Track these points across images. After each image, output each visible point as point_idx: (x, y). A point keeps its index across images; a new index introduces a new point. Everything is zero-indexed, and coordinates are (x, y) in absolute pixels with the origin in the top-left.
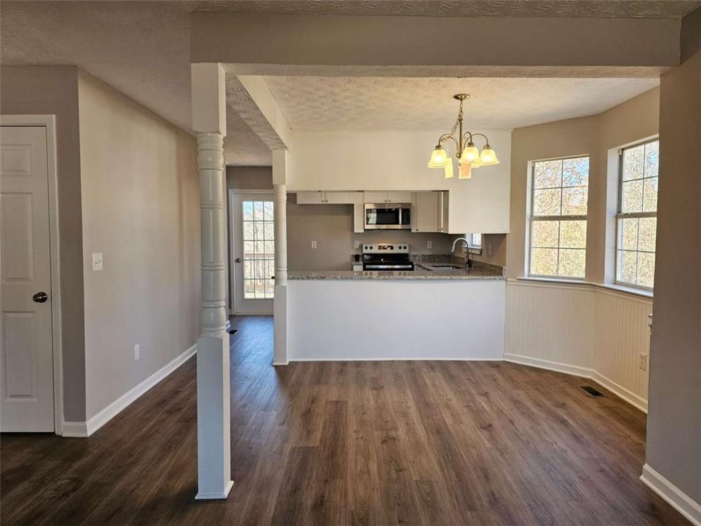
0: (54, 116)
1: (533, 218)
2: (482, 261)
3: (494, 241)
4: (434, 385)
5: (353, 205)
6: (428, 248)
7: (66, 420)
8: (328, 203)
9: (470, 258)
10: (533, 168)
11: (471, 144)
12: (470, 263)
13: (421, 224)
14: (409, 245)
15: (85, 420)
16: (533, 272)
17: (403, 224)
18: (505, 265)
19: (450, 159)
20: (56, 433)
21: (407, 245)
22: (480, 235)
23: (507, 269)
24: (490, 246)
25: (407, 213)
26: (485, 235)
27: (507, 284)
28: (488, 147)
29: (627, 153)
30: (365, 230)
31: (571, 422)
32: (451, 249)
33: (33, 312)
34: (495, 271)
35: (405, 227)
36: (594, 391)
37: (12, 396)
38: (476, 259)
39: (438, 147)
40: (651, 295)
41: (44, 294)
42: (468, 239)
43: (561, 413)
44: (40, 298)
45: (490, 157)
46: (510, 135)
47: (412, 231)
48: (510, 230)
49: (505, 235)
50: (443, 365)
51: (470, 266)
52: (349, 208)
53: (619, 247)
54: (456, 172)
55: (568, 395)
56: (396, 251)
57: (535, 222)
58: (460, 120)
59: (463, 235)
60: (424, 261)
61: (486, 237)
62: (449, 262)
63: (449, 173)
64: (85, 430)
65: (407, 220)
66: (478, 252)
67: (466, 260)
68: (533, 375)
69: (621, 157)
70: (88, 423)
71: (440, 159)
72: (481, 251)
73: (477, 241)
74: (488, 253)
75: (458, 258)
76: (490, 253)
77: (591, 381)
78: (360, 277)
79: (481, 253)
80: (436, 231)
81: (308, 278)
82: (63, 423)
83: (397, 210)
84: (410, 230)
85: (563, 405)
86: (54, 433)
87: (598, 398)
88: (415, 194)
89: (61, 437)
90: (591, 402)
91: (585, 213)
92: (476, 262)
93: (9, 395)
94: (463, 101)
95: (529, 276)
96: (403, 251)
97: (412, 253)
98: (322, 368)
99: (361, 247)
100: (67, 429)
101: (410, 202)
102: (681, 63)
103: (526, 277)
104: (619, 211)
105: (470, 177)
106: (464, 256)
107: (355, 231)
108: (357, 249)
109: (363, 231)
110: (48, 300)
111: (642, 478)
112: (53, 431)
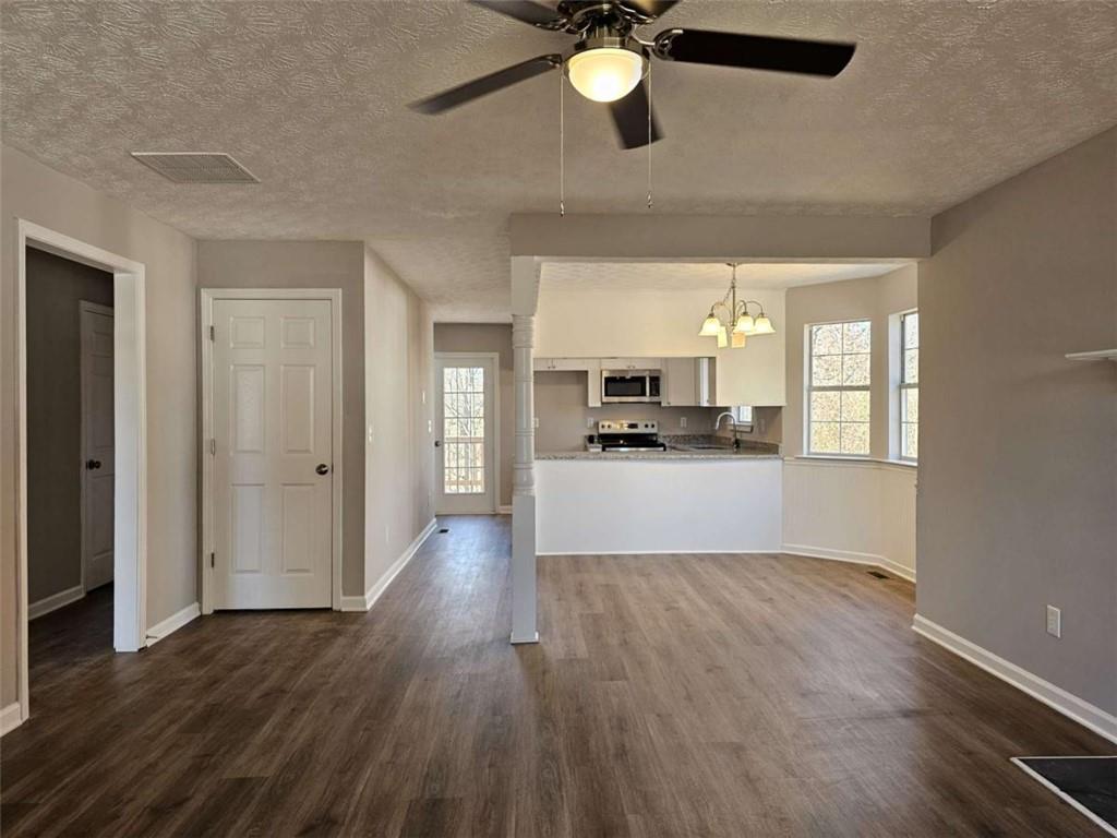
0: (340, 290)
1: (812, 389)
2: (753, 440)
3: (767, 415)
4: (707, 573)
5: (586, 372)
6: (682, 426)
7: (344, 594)
8: (557, 369)
9: (738, 437)
10: (811, 332)
11: (745, 314)
12: (737, 443)
13: (673, 396)
14: (659, 423)
15: (363, 594)
16: (812, 450)
17: (651, 395)
18: (780, 442)
19: (724, 328)
20: (334, 608)
21: (655, 423)
22: (750, 408)
23: (783, 447)
24: (763, 422)
25: (655, 381)
26: (756, 408)
27: (783, 464)
28: (762, 315)
29: (908, 318)
30: (603, 403)
31: (851, 595)
32: (714, 425)
33: (313, 485)
34: (770, 449)
35: (655, 399)
36: (879, 575)
37: (289, 571)
38: (745, 437)
39: (712, 315)
40: (915, 464)
41: (324, 466)
42: (733, 413)
43: (844, 591)
44: (321, 470)
45: (764, 327)
46: (783, 294)
47: (663, 405)
48: (787, 401)
49: (780, 408)
50: (714, 558)
51: (738, 447)
52: (582, 376)
53: (904, 419)
54: (729, 339)
55: (852, 578)
56: (641, 430)
57: (815, 393)
58: (733, 287)
59: (727, 409)
60: (676, 442)
61: (758, 410)
62: (710, 443)
63: (722, 341)
64: (364, 605)
65: (656, 391)
66: (749, 429)
67: (733, 440)
68: (815, 563)
69: (903, 323)
70: (367, 596)
71: (712, 327)
72: (752, 427)
73: (746, 416)
74: (760, 429)
75: (720, 438)
76: (763, 429)
77: (877, 567)
78: (597, 457)
79: (752, 430)
80: (693, 404)
81: (556, 458)
82: (342, 598)
83: (644, 378)
84: (660, 403)
85: (845, 585)
86: (331, 609)
87: (884, 580)
88: (666, 360)
89: (340, 612)
90: (878, 583)
91: (868, 382)
92: (746, 442)
93: (285, 570)
94: (737, 268)
95: (809, 454)
96: (649, 430)
97: (661, 433)
98: (576, 562)
99: (596, 424)
100: (344, 604)
101: (658, 368)
102: (932, 254)
103: (805, 456)
104: (903, 381)
105: (743, 345)
106: (730, 435)
107: (590, 405)
108: (590, 428)
109: (599, 405)
110: (330, 471)
111: (914, 628)
112: (329, 606)
